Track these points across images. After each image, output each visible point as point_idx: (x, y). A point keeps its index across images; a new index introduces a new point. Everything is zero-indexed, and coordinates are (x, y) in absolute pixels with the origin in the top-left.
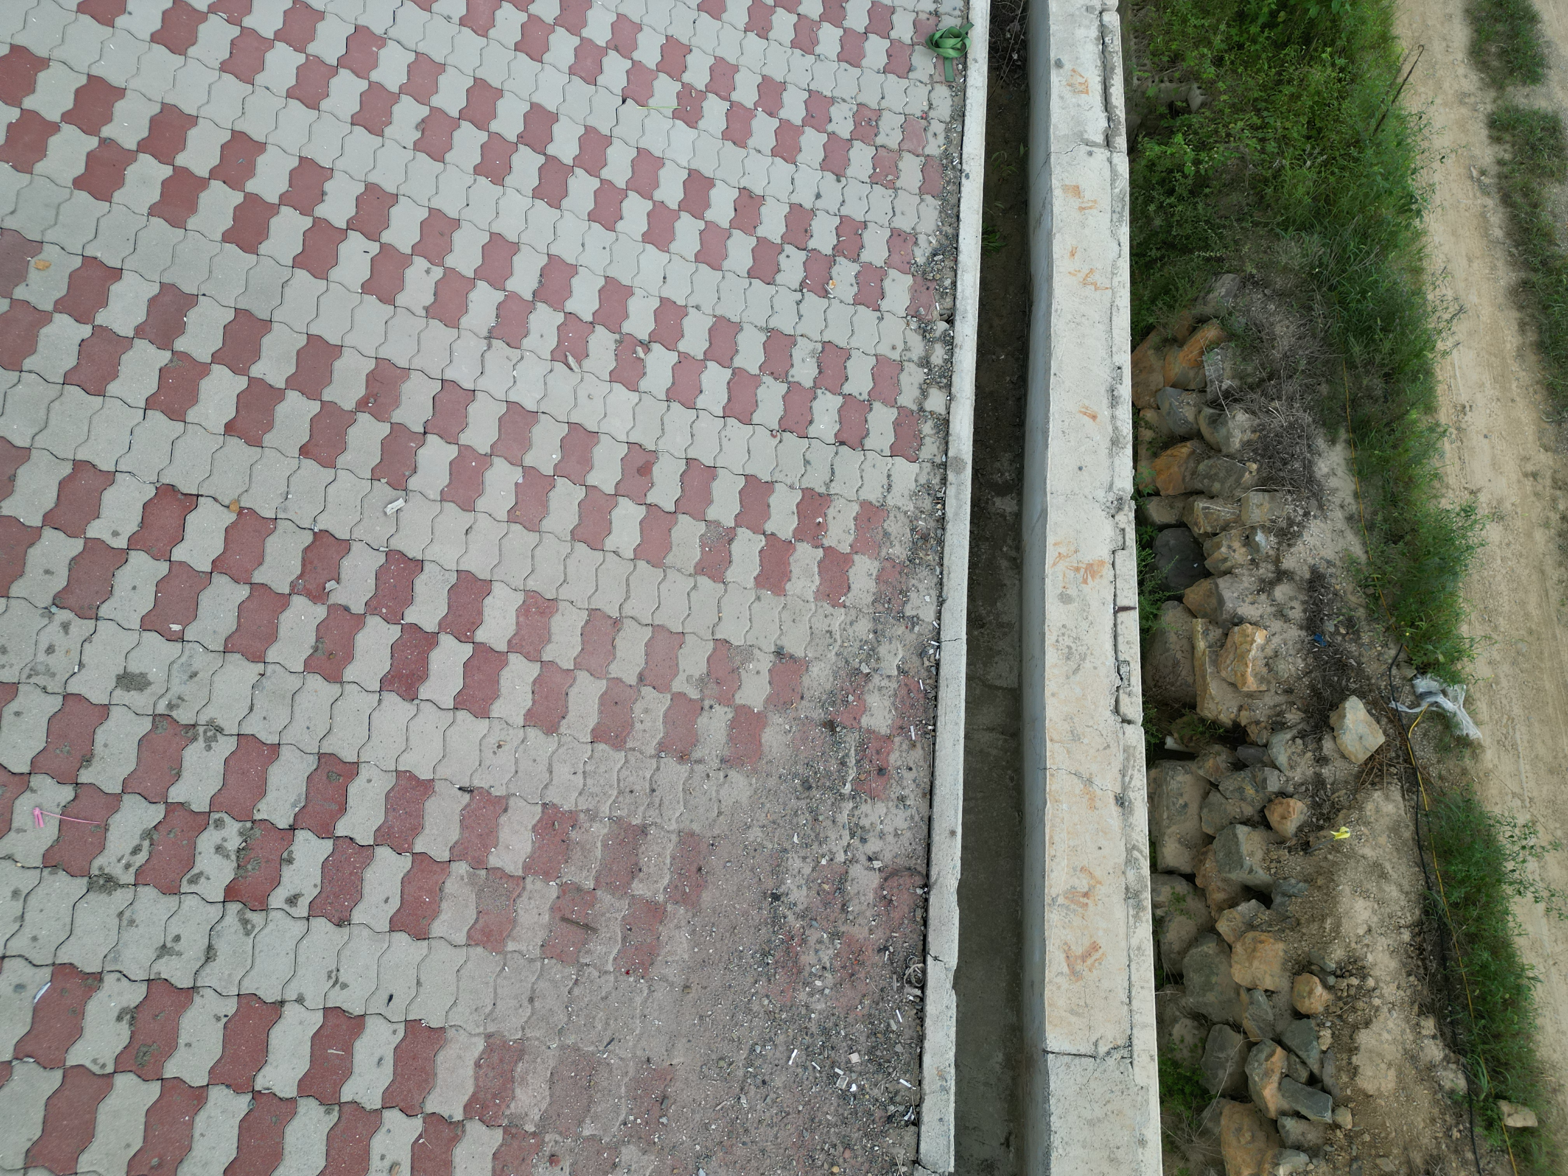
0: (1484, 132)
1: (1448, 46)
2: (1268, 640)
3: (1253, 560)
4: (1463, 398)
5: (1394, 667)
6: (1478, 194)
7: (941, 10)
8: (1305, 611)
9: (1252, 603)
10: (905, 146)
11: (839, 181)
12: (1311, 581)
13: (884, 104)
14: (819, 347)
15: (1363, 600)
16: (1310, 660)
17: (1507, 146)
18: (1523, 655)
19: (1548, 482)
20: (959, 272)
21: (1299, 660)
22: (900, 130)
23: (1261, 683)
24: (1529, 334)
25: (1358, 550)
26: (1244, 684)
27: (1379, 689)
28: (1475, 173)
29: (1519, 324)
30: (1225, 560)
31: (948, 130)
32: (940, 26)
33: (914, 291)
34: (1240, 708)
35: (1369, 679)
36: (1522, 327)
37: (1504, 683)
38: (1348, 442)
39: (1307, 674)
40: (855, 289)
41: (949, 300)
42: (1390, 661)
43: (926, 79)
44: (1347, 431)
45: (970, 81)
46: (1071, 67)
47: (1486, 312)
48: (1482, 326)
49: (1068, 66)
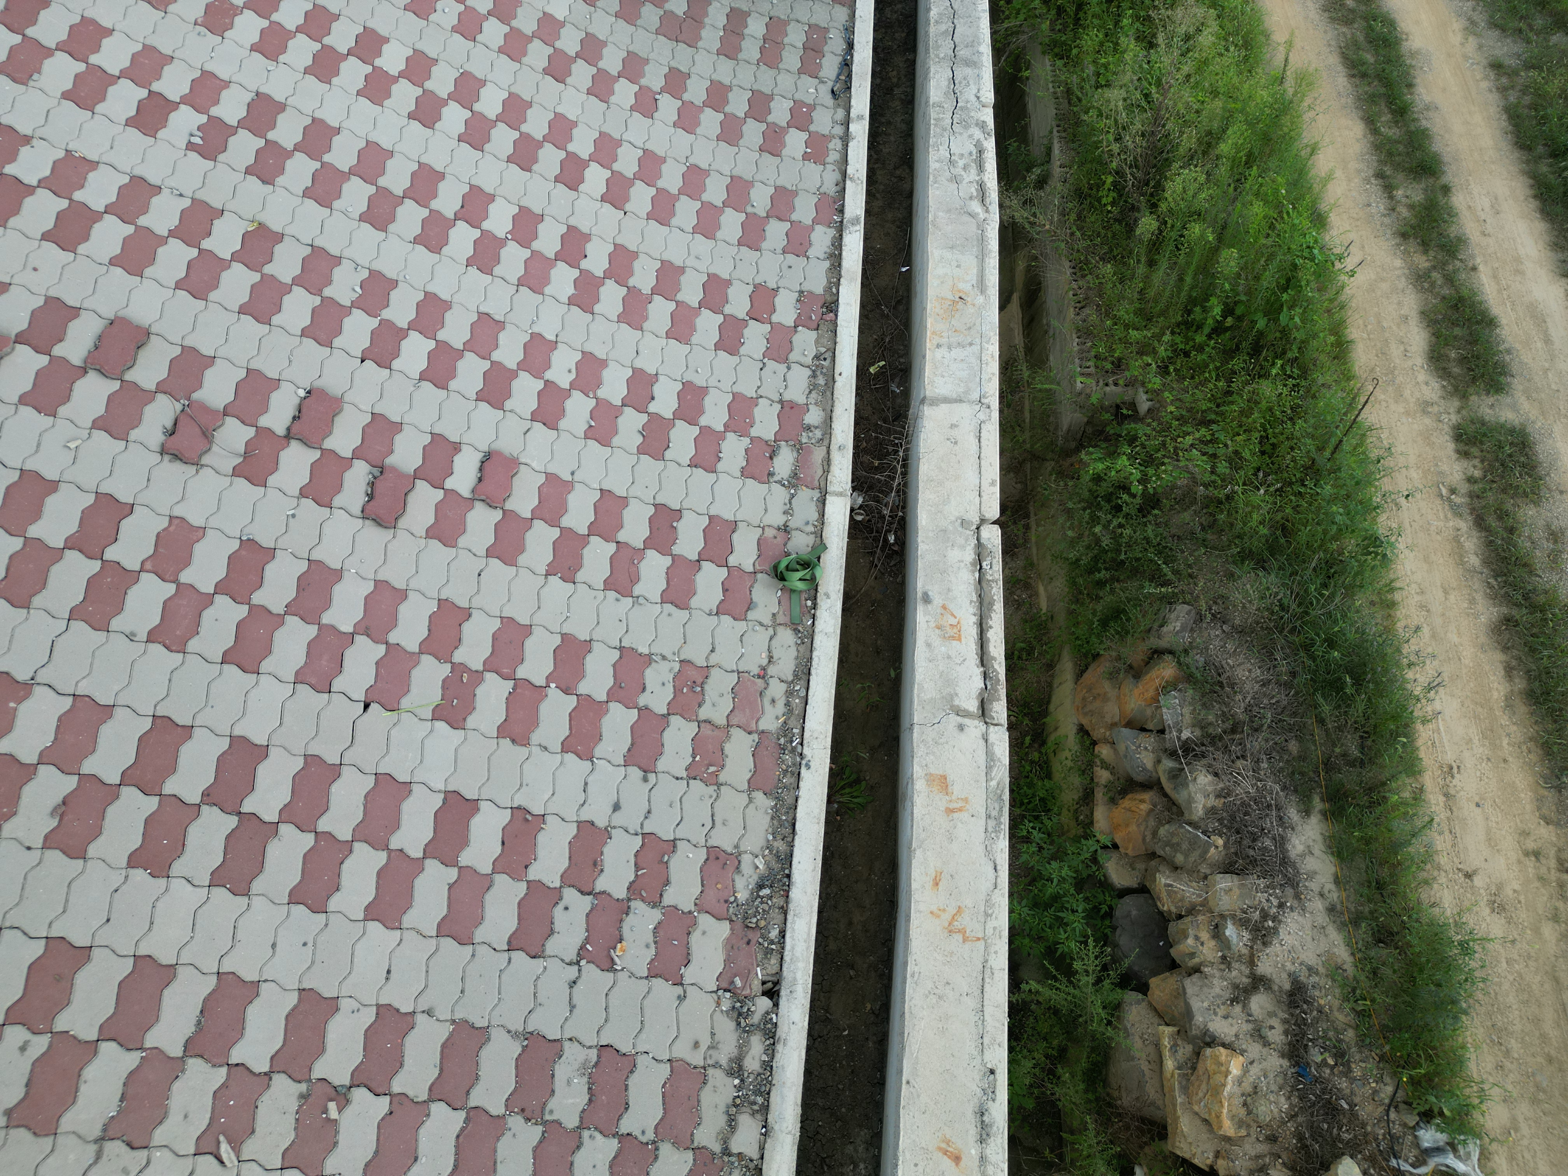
0: (1451, 446)
1: (1406, 350)
2: (1245, 1071)
3: (1224, 958)
4: (1450, 757)
5: (1392, 1109)
6: (1449, 515)
7: (791, 524)
8: (1286, 1033)
9: (1226, 1017)
10: (734, 721)
11: (645, 780)
12: (1291, 994)
13: (714, 659)
14: (593, 1055)
15: (1351, 1018)
16: (1295, 1100)
17: (1476, 462)
18: (1544, 1092)
19: (1553, 863)
20: (789, 917)
21: (1283, 1100)
22: (731, 696)
23: (1240, 1127)
24: (1517, 681)
25: (1343, 954)
26: (1220, 1127)
27: (1376, 1139)
28: (1444, 491)
29: (1505, 668)
30: (1192, 955)
31: (790, 693)
32: (790, 546)
33: (730, 946)
34: (1217, 1155)
35: (1363, 1125)
36: (1509, 671)
37: (1525, 1130)
38: (1324, 814)
39: (1292, 1117)
40: (653, 951)
41: (774, 961)
42: (1387, 1101)
43: (767, 621)
44: (1322, 800)
45: (820, 625)
46: (941, 602)
47: (1468, 653)
48: (1464, 671)
49: (937, 601)
